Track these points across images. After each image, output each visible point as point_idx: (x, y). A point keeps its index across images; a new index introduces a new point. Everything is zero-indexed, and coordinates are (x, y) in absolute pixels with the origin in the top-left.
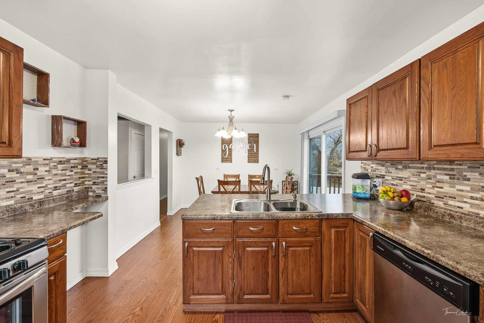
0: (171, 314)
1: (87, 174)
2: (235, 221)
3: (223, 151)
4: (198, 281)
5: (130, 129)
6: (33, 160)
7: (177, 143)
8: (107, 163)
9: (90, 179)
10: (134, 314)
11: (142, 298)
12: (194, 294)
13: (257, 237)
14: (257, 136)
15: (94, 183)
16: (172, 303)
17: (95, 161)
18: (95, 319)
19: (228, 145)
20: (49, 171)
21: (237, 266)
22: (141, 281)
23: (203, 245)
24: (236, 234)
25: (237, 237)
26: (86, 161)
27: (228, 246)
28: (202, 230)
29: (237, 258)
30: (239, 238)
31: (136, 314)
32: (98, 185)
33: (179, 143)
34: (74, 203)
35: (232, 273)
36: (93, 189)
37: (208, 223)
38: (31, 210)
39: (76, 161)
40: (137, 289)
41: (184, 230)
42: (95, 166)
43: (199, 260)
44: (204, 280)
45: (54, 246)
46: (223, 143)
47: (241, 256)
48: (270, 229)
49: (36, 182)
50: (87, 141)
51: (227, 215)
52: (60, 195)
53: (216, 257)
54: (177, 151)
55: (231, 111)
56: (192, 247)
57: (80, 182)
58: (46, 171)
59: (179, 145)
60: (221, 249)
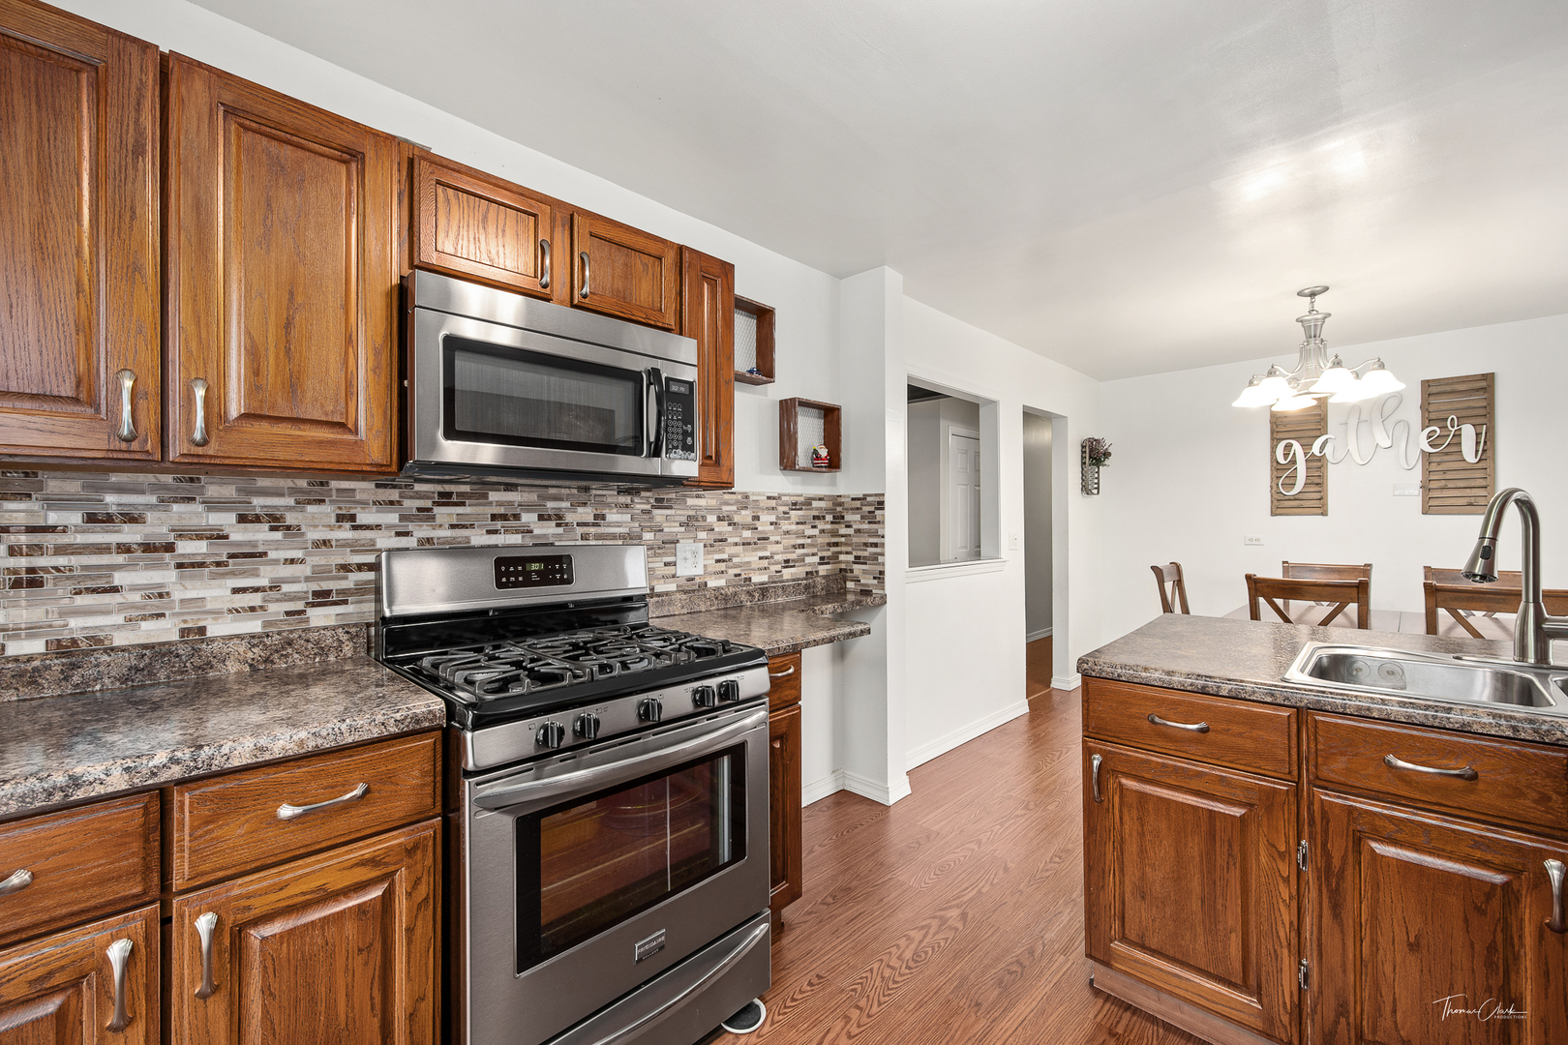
0: (1049, 972)
1: (843, 536)
2: (1303, 714)
3: (1281, 471)
4: (1139, 899)
5: (943, 423)
6: (752, 498)
7: (1083, 452)
8: (883, 509)
9: (849, 549)
10: (943, 921)
11: (965, 890)
12: (1124, 939)
13: (1436, 808)
14: (1483, 384)
15: (858, 560)
16: (1052, 941)
17: (858, 504)
18: (856, 888)
19: (1304, 441)
20: (776, 524)
21: (1321, 904)
22: (966, 846)
23: (1158, 778)
24: (1312, 769)
25: (1318, 783)
26: (841, 504)
27: (1269, 809)
28: (1153, 722)
29: (1319, 870)
30: (1326, 789)
31: (949, 923)
32: (866, 563)
33: (1090, 452)
34: (819, 601)
35: (1291, 923)
36: (856, 572)
37: (1179, 703)
38: (749, 603)
39: (822, 504)
40: (955, 862)
41: (1088, 710)
42: (858, 517)
43: (1142, 826)
44: (1163, 903)
45: (779, 675)
46: (1280, 436)
47: (1342, 870)
48: (1527, 787)
49: (756, 546)
50: (842, 455)
51: (1265, 684)
52: (794, 580)
53: (1214, 836)
54: (1083, 480)
55: (1313, 295)
56: (1115, 772)
57: (829, 554)
58: (772, 524)
59: (1090, 457)
60: (1237, 812)
